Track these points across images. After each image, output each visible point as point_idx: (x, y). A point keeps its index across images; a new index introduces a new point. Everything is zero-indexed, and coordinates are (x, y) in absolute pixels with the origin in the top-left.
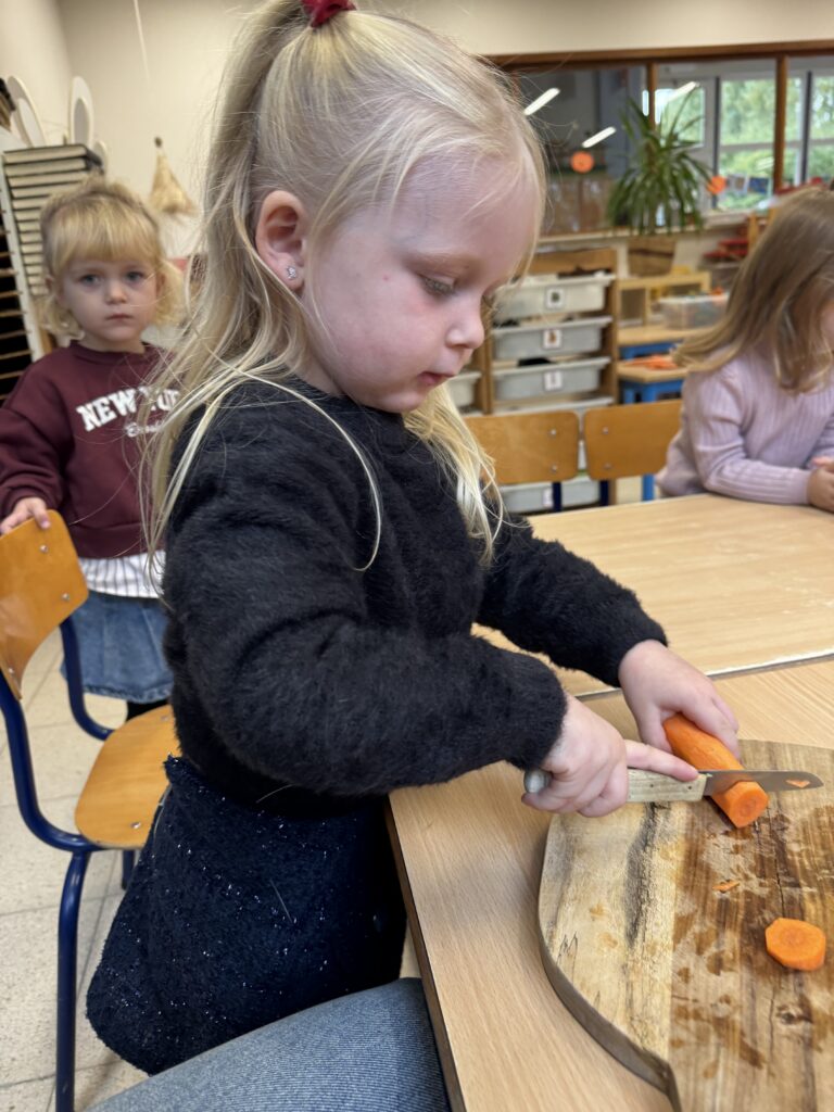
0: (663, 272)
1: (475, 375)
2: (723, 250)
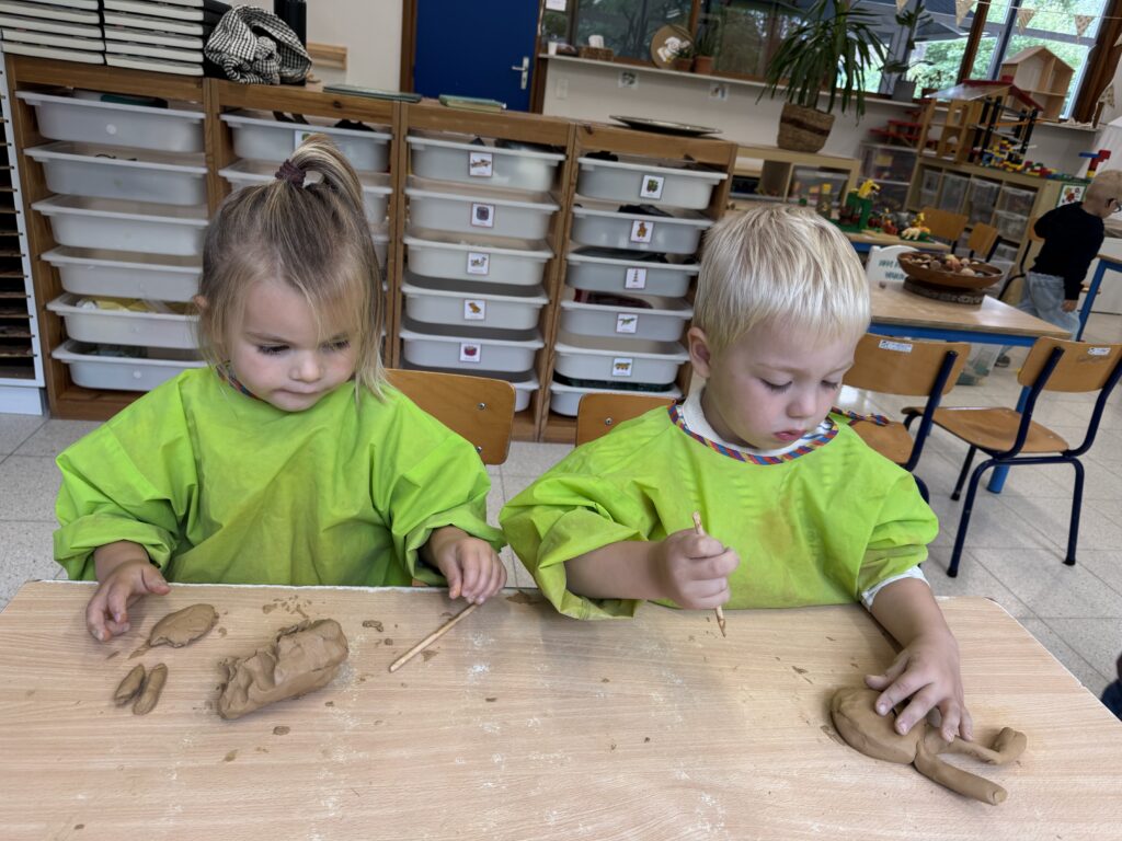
0: (813, 149)
1: (546, 255)
2: (893, 130)
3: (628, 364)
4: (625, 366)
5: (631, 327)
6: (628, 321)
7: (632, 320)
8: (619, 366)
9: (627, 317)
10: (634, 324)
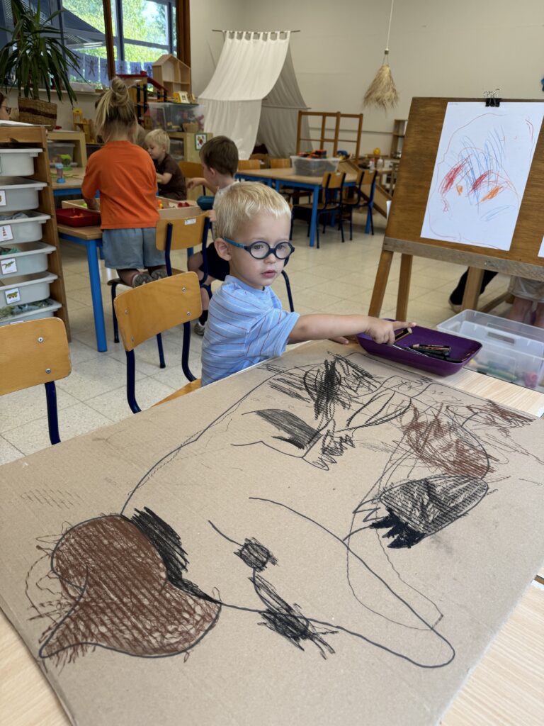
3: (16, 293)
4: (14, 295)
5: (13, 268)
6: (9, 264)
7: (12, 263)
8: (10, 296)
9: (7, 262)
10: (14, 265)
